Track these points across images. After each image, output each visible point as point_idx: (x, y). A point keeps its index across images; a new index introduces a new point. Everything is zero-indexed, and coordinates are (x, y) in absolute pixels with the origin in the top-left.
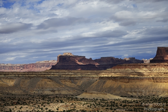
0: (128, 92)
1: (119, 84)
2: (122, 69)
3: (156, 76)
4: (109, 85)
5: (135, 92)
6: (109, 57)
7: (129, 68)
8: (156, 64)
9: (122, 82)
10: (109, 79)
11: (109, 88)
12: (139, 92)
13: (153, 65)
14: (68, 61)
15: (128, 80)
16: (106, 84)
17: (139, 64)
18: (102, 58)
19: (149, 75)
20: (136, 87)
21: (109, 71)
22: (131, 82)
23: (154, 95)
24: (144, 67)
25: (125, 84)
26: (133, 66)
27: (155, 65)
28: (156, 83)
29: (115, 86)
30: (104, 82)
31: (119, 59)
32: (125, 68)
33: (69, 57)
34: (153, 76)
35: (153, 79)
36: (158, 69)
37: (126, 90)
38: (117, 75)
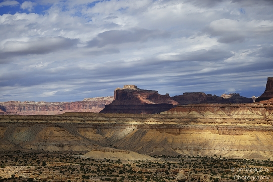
0: (176, 149)
1: (164, 137)
4: (150, 138)
5: (187, 149)
6: (196, 93)
8: (239, 105)
9: (170, 133)
10: (152, 128)
11: (149, 142)
12: (194, 150)
13: (234, 107)
14: (130, 99)
15: (178, 130)
16: (146, 136)
17: (212, 105)
18: (185, 95)
19: (221, 123)
20: (191, 141)
21: (164, 115)
22: (183, 133)
23: (215, 155)
24: (219, 110)
25: (173, 136)
26: (203, 108)
27: (237, 107)
28: (222, 135)
29: (157, 140)
30: (144, 133)
31: (213, 95)
33: (131, 92)
35: (218, 129)
36: (240, 113)
37: (173, 146)
38: (172, 121)
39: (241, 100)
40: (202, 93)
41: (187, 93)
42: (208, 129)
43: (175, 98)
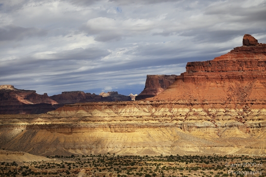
0: (69, 149)
1: (56, 137)
2: (72, 112)
3: (123, 122)
4: (41, 139)
5: (80, 148)
6: (75, 92)
7: (84, 109)
8: (126, 103)
9: (61, 133)
10: (42, 129)
11: (40, 143)
12: (86, 149)
13: (121, 105)
14: (7, 99)
15: (70, 129)
16: (37, 136)
17: (99, 103)
18: (64, 94)
19: (111, 121)
20: (83, 141)
21: (51, 115)
22: (75, 133)
23: (108, 153)
24: (106, 108)
25: (65, 135)
26: (90, 107)
27: (125, 105)
28: (114, 133)
29: (49, 140)
30: (34, 134)
31: (92, 94)
32: (78, 109)
33: (8, 93)
34: (118, 122)
35: (110, 127)
36: (128, 111)
37: (66, 146)
38: (61, 121)
39: (119, 98)
40: (80, 92)
41: (66, 92)
42: (100, 128)
43: (54, 97)
